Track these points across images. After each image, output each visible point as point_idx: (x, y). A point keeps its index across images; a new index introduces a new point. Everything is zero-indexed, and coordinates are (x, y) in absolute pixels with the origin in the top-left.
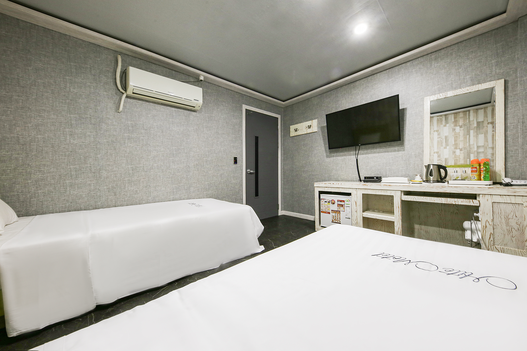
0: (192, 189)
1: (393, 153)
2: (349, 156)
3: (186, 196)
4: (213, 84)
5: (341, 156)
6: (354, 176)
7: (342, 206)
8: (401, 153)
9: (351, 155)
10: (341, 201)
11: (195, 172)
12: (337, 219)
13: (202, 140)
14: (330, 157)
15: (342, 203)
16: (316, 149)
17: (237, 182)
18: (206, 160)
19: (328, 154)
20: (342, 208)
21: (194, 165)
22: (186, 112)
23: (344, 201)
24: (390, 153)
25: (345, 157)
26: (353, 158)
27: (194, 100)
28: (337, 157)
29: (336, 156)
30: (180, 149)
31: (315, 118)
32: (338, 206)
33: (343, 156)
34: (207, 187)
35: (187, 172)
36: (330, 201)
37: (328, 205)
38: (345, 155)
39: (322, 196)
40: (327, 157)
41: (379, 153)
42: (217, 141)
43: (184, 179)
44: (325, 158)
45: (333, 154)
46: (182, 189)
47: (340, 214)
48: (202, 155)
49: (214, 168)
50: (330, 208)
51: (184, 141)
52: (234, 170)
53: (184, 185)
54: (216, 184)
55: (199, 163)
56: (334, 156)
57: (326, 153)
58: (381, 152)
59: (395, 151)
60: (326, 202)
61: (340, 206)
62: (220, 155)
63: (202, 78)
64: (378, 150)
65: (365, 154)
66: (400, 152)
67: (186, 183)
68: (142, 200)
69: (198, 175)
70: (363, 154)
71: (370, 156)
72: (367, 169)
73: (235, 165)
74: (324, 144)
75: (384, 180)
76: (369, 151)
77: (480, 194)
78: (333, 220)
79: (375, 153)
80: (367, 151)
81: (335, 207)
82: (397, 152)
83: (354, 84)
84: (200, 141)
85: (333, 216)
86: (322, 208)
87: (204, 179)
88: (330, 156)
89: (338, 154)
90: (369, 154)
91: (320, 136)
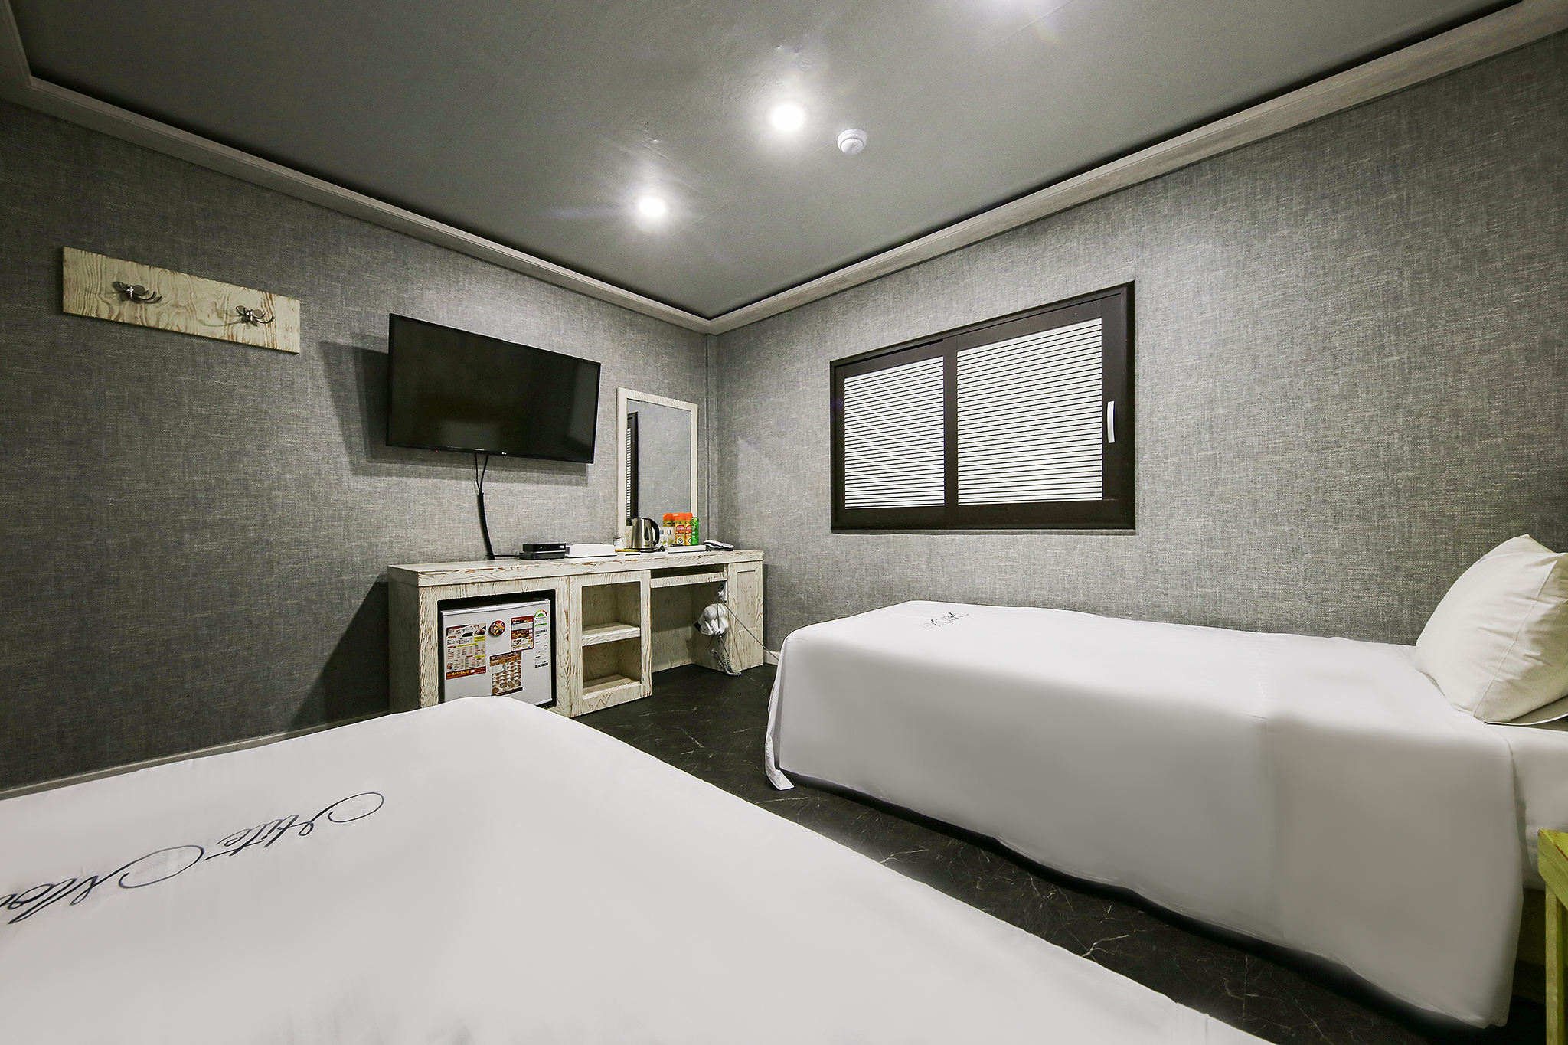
1: (567, 488)
2: (454, 481)
5: (418, 475)
6: (470, 543)
7: (526, 633)
8: (581, 490)
9: (461, 479)
10: (522, 620)
12: (509, 680)
14: (370, 475)
15: (527, 625)
16: (290, 431)
19: (363, 461)
20: (525, 641)
23: (531, 618)
24: (562, 487)
25: (439, 480)
26: (469, 488)
28: (405, 479)
29: (400, 475)
31: (281, 290)
32: (512, 638)
33: (428, 477)
36: (485, 628)
37: (480, 644)
38: (438, 476)
39: (451, 618)
40: (356, 470)
41: (538, 483)
44: (347, 475)
45: (388, 465)
47: (519, 662)
50: (486, 652)
56: (389, 474)
57: (350, 454)
58: (542, 483)
59: (570, 483)
60: (471, 634)
61: (520, 637)
64: (536, 474)
65: (503, 482)
66: (581, 488)
70: (497, 480)
71: (517, 487)
72: (508, 525)
74: (337, 415)
75: (575, 550)
76: (513, 474)
77: (728, 564)
78: (498, 686)
79: (527, 481)
80: (509, 475)
81: (503, 645)
82: (575, 487)
83: (468, 261)
85: (495, 676)
86: (451, 661)
88: (372, 471)
89: (408, 467)
90: (515, 481)
91: (313, 377)
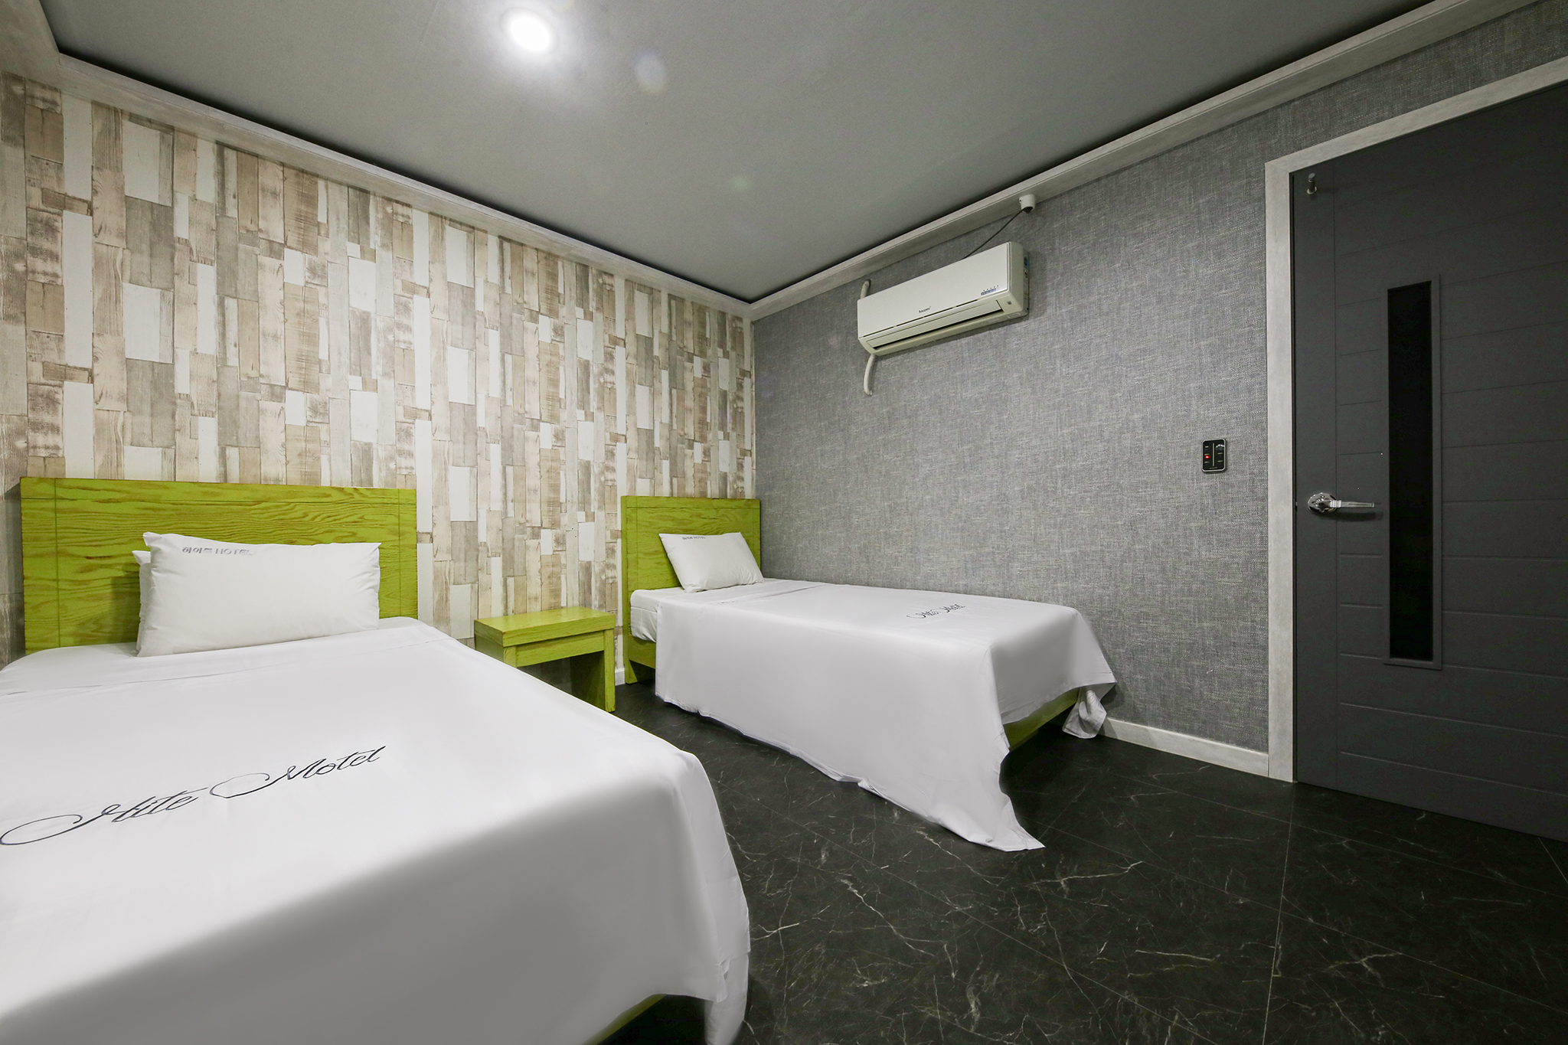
0: (1016, 568)
3: (1000, 588)
4: (1088, 184)
11: (1025, 513)
13: (1047, 403)
17: (1233, 557)
18: (1065, 469)
21: (1022, 491)
22: (995, 333)
27: (982, 294)
30: (981, 448)
34: (1070, 566)
35: (1000, 512)
42: (1113, 391)
43: (993, 535)
46: (988, 563)
48: (1049, 454)
49: (1097, 495)
51: (992, 423)
52: (1208, 501)
53: (993, 553)
54: (1107, 559)
55: (1037, 483)
62: (1127, 443)
63: (1026, 201)
67: (998, 547)
68: (905, 579)
69: (1035, 523)
73: (1215, 479)
84: (1041, 410)
87: (1056, 537)
